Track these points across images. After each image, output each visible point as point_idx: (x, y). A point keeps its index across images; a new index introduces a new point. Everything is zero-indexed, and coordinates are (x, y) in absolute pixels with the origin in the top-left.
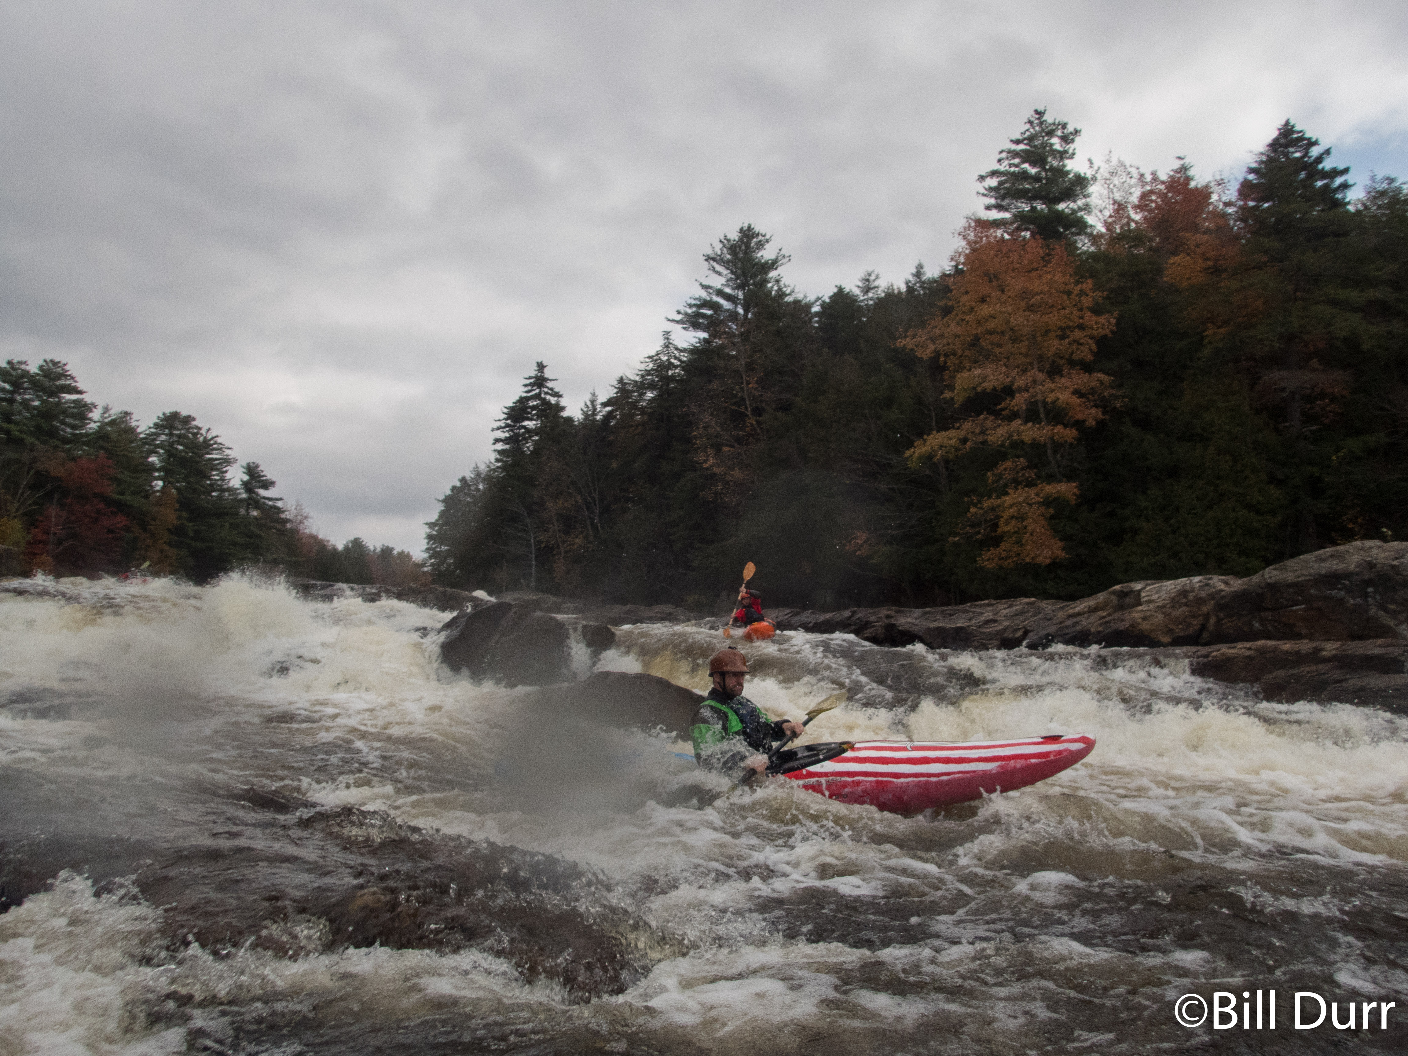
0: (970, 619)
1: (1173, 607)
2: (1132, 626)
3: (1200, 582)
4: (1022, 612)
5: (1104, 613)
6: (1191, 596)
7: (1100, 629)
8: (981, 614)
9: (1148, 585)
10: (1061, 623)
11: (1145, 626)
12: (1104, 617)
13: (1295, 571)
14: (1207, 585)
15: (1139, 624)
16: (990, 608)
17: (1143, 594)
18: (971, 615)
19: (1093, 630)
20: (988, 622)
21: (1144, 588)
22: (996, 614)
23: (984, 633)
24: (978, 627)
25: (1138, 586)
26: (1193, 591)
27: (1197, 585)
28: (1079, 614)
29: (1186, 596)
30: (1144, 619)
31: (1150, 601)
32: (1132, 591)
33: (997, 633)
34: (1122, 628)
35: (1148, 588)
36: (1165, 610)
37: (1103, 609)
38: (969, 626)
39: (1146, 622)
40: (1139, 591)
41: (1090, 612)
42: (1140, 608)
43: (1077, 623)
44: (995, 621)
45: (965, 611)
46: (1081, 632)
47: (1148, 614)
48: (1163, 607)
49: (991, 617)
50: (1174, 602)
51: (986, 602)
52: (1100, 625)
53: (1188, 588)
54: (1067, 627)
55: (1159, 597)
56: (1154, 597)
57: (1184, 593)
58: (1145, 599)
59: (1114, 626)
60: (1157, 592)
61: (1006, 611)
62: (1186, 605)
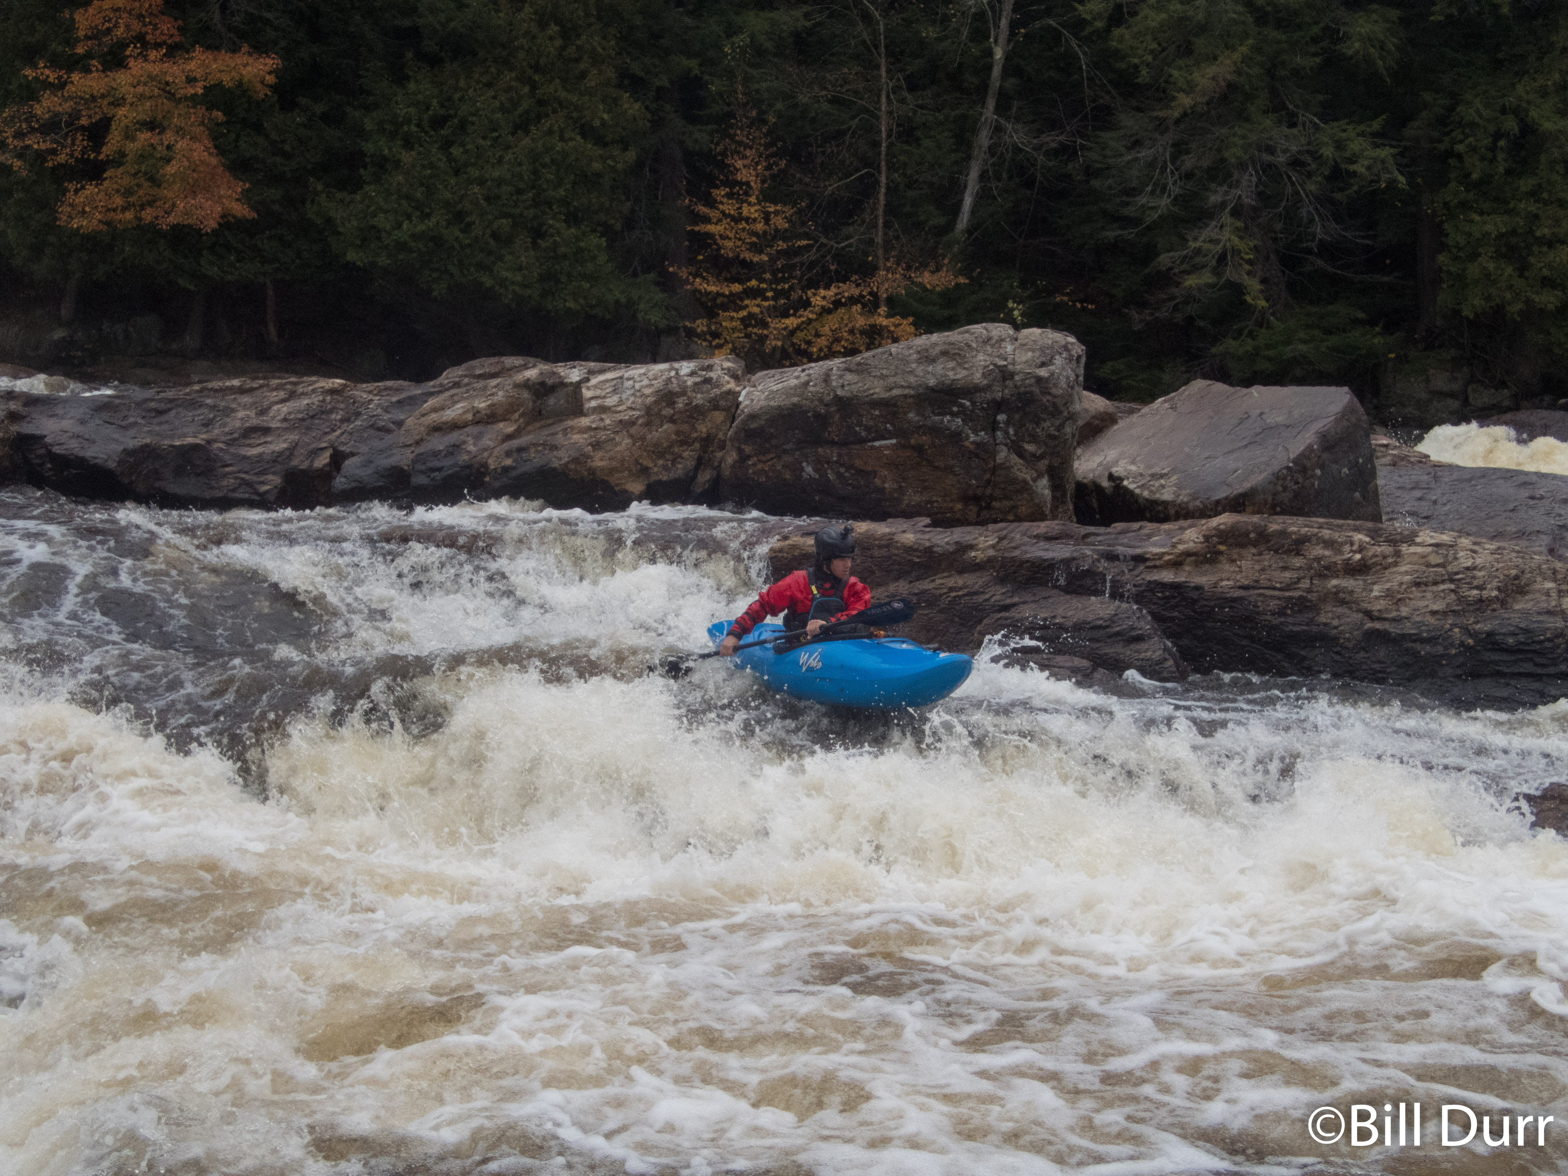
0: (207, 424)
1: (648, 424)
2: (575, 460)
3: (692, 374)
4: (323, 412)
5: (509, 428)
6: (680, 404)
7: (508, 462)
8: (228, 411)
9: (591, 372)
10: (418, 443)
11: (599, 461)
12: (509, 437)
13: (883, 377)
14: (707, 381)
15: (589, 457)
16: (246, 399)
17: (587, 393)
18: (205, 414)
19: (492, 464)
20: (250, 432)
21: (587, 380)
22: (263, 412)
23: (245, 458)
24: (230, 443)
25: (574, 374)
26: (683, 393)
27: (690, 382)
28: (454, 426)
29: (671, 404)
30: (597, 445)
31: (603, 409)
32: (563, 385)
33: (277, 458)
34: (556, 464)
35: (594, 381)
36: (633, 430)
37: (504, 420)
38: (209, 442)
39: (600, 454)
40: (578, 385)
41: (478, 423)
42: (584, 421)
43: (456, 446)
44: (266, 431)
45: (193, 404)
46: (469, 467)
47: (602, 436)
48: (632, 423)
49: (255, 421)
50: (652, 416)
51: (236, 382)
52: (508, 454)
53: (674, 386)
54: (436, 454)
55: (621, 402)
56: (611, 401)
57: (667, 397)
58: (593, 404)
59: (536, 459)
60: (615, 391)
61: (284, 409)
62: (671, 420)
